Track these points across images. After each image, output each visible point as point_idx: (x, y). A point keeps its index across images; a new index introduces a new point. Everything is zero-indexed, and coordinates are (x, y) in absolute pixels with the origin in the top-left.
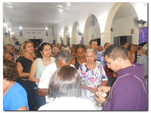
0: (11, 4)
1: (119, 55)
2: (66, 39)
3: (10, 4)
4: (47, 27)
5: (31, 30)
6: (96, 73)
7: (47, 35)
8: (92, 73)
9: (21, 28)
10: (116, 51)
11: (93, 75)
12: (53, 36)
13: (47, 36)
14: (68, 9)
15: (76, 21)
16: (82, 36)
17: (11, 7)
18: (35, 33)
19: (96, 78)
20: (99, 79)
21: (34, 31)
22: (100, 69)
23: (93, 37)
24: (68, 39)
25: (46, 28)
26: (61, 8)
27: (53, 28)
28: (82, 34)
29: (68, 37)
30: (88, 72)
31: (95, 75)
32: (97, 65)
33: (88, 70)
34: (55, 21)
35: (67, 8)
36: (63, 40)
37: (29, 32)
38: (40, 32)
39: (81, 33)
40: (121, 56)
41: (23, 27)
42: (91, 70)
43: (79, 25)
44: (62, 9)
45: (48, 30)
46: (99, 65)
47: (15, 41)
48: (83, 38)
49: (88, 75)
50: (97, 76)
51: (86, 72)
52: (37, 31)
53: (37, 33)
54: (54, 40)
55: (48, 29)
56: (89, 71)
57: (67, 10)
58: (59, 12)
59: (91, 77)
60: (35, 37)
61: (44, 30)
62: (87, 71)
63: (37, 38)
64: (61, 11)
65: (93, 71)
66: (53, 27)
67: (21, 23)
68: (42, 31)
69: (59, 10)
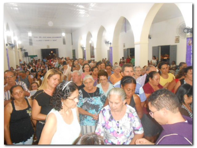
0: (17, 5)
1: (165, 105)
2: (89, 49)
3: (15, 5)
4: (64, 32)
5: (43, 37)
6: (124, 126)
7: (64, 43)
8: (117, 124)
9: (30, 34)
10: (162, 99)
11: (118, 127)
12: (72, 44)
13: (65, 45)
14: (91, 9)
15: (103, 25)
16: (111, 46)
17: (17, 9)
18: (49, 40)
19: (122, 133)
20: (125, 136)
21: (48, 37)
22: (130, 119)
23: (124, 46)
24: (92, 49)
25: (64, 34)
26: (82, 9)
27: (71, 34)
28: (110, 44)
29: (92, 45)
30: (111, 122)
31: (121, 129)
32: (127, 113)
33: (111, 118)
34: (75, 26)
35: (89, 9)
36: (85, 50)
37: (40, 39)
38: (55, 39)
39: (109, 42)
40: (167, 107)
41: (32, 33)
42: (117, 121)
43: (105, 30)
44: (84, 11)
45: (65, 37)
46: (129, 112)
47: (24, 53)
48: (111, 48)
49: (111, 127)
50: (123, 130)
51: (109, 122)
52: (51, 37)
53: (51, 40)
54: (74, 49)
55: (66, 35)
56: (113, 121)
57: (90, 11)
58: (80, 14)
59: (114, 131)
60: (48, 46)
61: (60, 36)
62: (110, 120)
63: (51, 47)
64: (82, 12)
65: (118, 122)
66: (72, 32)
67: (30, 28)
68: (58, 37)
69: (80, 11)
